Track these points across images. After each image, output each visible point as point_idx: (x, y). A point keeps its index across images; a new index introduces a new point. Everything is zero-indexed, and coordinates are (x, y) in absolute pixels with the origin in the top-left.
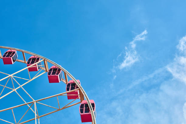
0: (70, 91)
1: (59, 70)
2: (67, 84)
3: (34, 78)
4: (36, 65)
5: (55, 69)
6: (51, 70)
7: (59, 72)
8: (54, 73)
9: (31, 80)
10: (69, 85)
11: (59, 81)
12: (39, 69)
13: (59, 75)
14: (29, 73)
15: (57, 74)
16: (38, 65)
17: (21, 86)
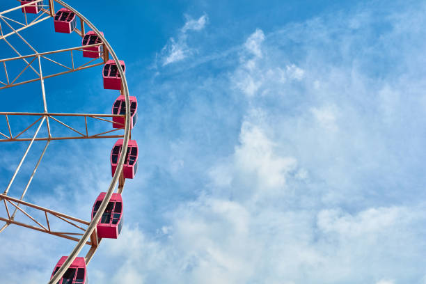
0: (87, 46)
1: (73, 14)
2: (83, 36)
3: (32, 24)
4: (34, 4)
5: (66, 14)
6: (59, 13)
7: (71, 19)
8: (63, 18)
9: (28, 26)
10: (87, 37)
11: (71, 32)
12: (39, 10)
13: (71, 23)
14: (26, 15)
15: (69, 21)
16: (38, 4)
17: (17, 31)
